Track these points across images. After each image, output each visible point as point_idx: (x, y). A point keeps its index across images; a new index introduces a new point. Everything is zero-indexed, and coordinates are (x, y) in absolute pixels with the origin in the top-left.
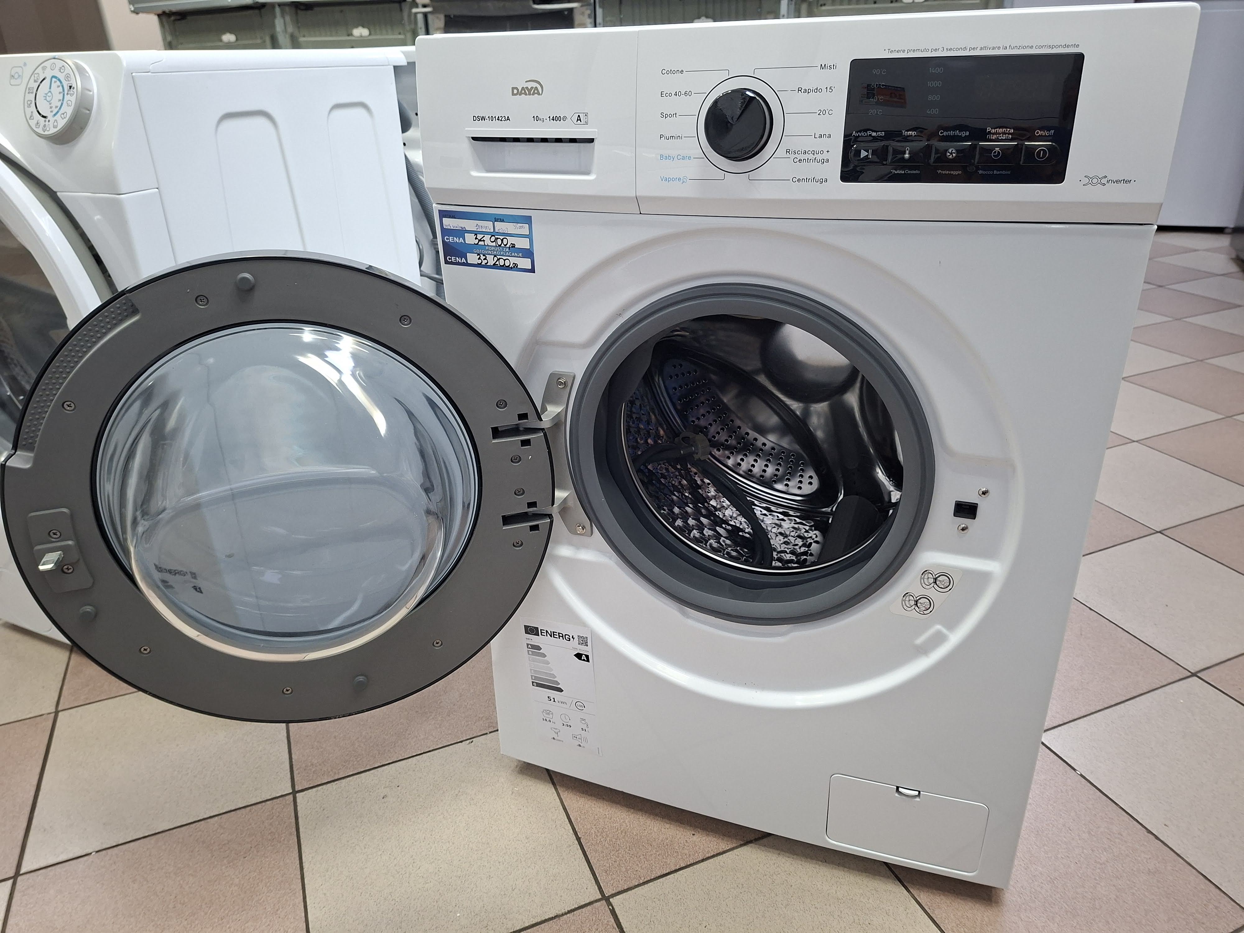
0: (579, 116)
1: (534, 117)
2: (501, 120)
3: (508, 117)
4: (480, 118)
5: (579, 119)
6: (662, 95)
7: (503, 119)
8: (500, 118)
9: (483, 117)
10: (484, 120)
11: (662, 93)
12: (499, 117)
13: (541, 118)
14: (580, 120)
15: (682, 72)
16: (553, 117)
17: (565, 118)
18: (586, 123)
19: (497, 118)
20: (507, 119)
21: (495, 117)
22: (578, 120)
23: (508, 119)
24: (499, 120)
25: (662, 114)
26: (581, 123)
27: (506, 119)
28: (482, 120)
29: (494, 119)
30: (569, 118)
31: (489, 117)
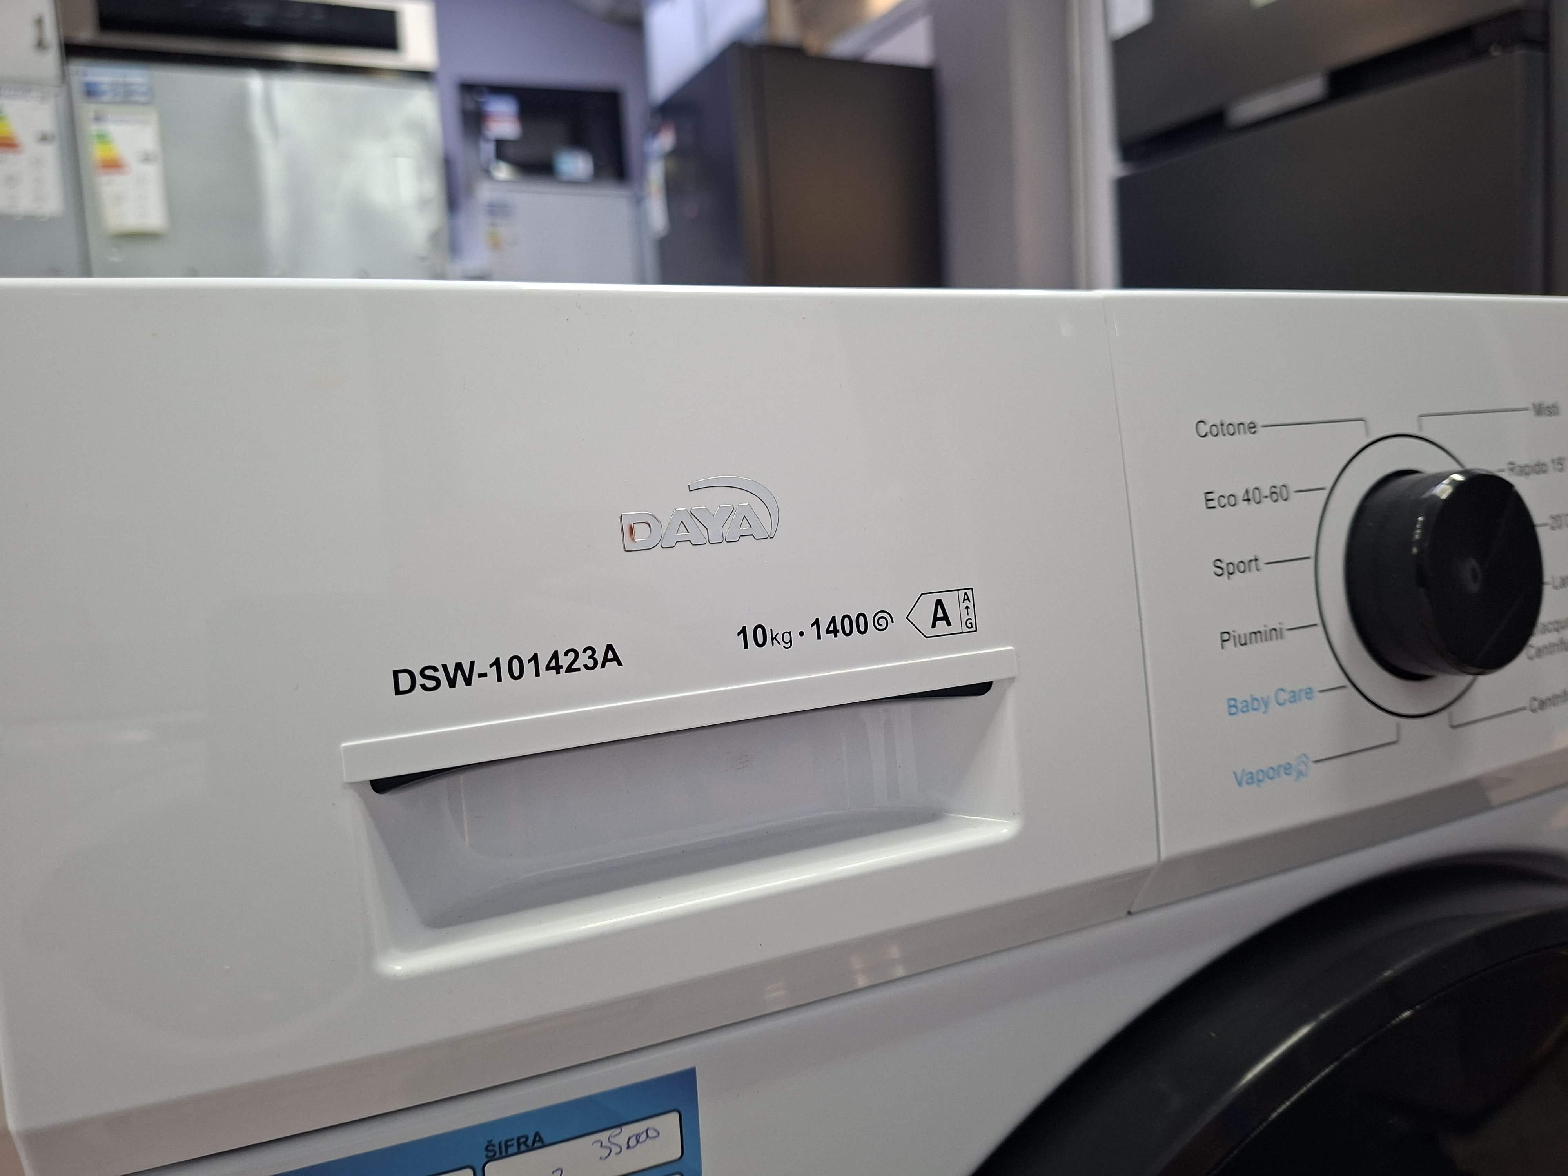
0: (939, 603)
1: (744, 631)
2: (569, 670)
3: (610, 647)
4: (441, 675)
5: (940, 615)
6: (1211, 504)
7: (584, 659)
8: (565, 661)
9: (459, 666)
10: (468, 681)
11: (1210, 496)
12: (555, 655)
13: (778, 630)
14: (946, 618)
15: (1252, 427)
16: (833, 620)
17: (883, 619)
18: (971, 627)
19: (543, 663)
20: (606, 660)
21: (535, 658)
22: (936, 619)
23: (611, 655)
24: (558, 668)
25: (1219, 564)
26: (949, 630)
27: (600, 657)
28: (452, 683)
29: (529, 668)
30: (899, 615)
31: (497, 662)
